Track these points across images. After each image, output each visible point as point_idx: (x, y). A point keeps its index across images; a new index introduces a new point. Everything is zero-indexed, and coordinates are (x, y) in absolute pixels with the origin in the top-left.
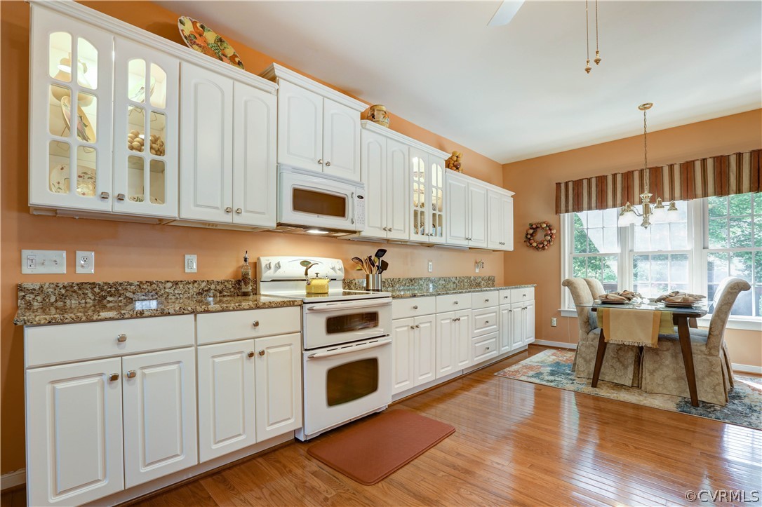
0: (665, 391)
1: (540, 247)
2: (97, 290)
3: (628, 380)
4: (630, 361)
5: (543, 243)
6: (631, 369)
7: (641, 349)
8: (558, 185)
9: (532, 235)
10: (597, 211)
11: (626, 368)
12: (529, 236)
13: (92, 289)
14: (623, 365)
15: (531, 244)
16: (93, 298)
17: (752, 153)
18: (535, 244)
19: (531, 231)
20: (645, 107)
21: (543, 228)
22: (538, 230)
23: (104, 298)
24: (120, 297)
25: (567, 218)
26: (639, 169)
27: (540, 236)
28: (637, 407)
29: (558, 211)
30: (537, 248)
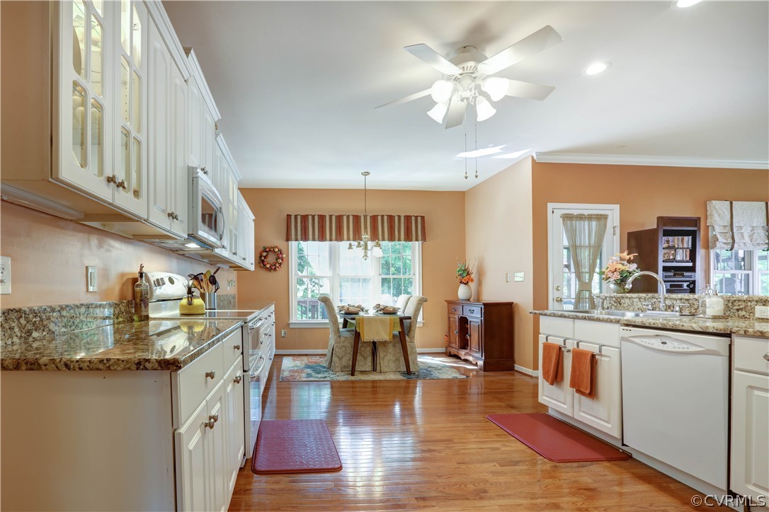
0: (389, 370)
1: (273, 268)
2: (23, 321)
3: (368, 367)
4: (368, 353)
5: (275, 265)
6: (369, 359)
7: (374, 343)
8: (289, 216)
9: (265, 257)
10: (318, 242)
11: (365, 358)
12: (263, 258)
13: (18, 319)
14: (364, 357)
15: (265, 265)
16: (19, 335)
17: (405, 216)
18: (268, 266)
19: (265, 254)
20: (366, 174)
21: (275, 252)
22: (270, 253)
23: (29, 333)
24: (44, 330)
25: (293, 245)
26: (347, 214)
27: (271, 259)
28: (374, 382)
29: (288, 239)
30: (270, 269)
